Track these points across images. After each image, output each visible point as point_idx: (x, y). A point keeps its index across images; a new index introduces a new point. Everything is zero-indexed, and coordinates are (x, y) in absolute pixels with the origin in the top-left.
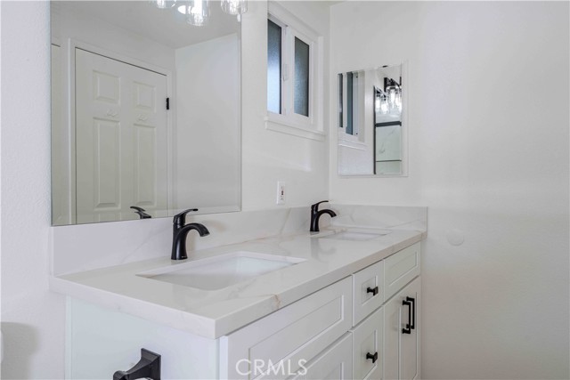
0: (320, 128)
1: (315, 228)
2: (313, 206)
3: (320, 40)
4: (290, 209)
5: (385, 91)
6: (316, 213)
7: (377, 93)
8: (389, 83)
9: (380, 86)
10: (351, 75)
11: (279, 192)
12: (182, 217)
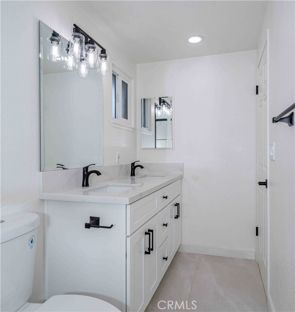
0: (133, 125)
1: (133, 174)
2: (132, 164)
3: (133, 81)
4: (122, 165)
5: (160, 104)
6: (134, 167)
7: (156, 106)
8: (162, 101)
9: (158, 103)
10: (144, 100)
11: (117, 157)
12: (87, 168)
